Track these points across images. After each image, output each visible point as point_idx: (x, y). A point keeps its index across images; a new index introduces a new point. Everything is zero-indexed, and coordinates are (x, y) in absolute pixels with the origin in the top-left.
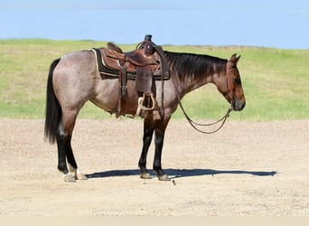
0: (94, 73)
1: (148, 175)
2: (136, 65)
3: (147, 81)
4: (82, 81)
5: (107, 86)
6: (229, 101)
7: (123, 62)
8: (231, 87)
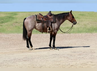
0: (35, 21)
1: (52, 48)
2: (46, 19)
3: (49, 23)
4: (32, 24)
5: (39, 25)
6: (72, 23)
7: (43, 18)
8: (72, 19)
